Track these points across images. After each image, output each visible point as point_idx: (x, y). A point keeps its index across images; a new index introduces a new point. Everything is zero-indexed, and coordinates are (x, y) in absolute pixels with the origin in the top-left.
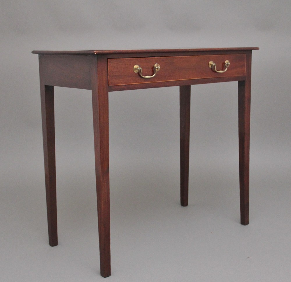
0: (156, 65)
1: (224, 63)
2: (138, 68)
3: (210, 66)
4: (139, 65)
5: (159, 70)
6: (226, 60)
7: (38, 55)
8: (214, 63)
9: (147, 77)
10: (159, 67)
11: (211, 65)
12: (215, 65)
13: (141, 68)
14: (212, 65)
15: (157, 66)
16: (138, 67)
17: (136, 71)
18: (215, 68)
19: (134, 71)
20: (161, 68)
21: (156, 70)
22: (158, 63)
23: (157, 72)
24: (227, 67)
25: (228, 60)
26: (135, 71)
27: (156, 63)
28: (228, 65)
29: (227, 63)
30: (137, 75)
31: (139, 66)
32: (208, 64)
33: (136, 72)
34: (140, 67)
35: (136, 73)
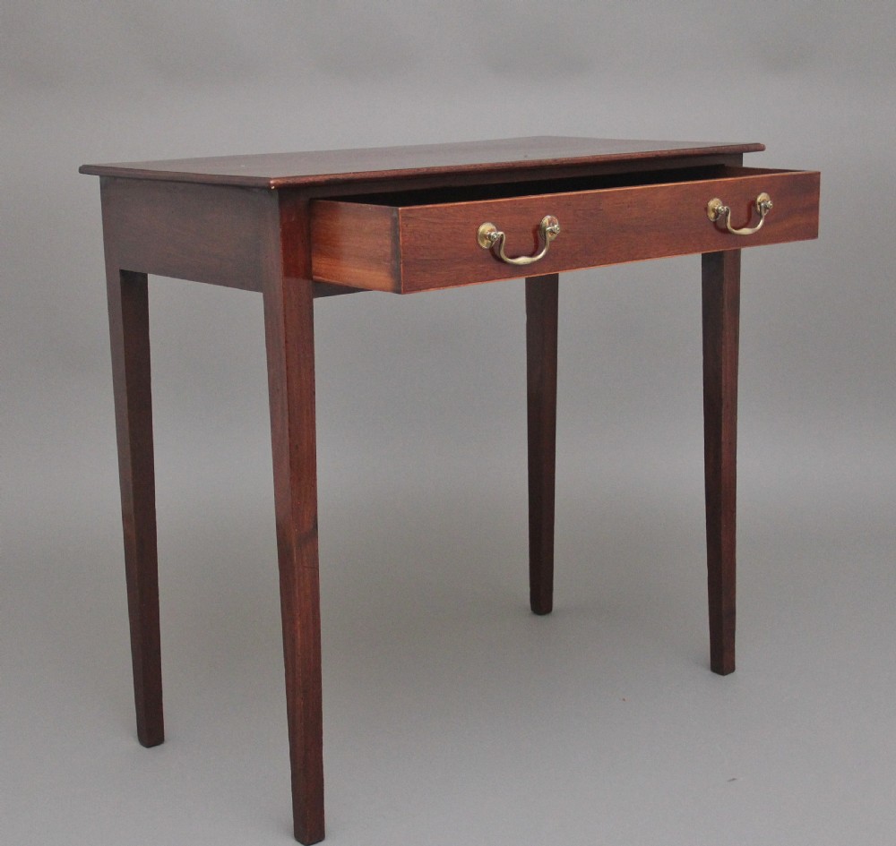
0: (546, 220)
1: (753, 203)
2: (492, 234)
3: (712, 215)
4: (494, 223)
5: (555, 236)
6: (759, 194)
7: (97, 178)
8: (724, 204)
9: (522, 260)
10: (556, 226)
11: (714, 210)
12: (727, 213)
13: (500, 233)
14: (717, 213)
15: (551, 222)
16: (492, 231)
17: (486, 241)
18: (726, 222)
19: (481, 244)
20: (564, 231)
21: (549, 236)
22: (555, 215)
23: (552, 242)
24: (764, 214)
25: (765, 192)
26: (483, 241)
27: (546, 214)
28: (766, 208)
29: (763, 201)
30: (490, 255)
31: (494, 228)
32: (706, 209)
33: (485, 245)
34: (498, 230)
35: (484, 249)
